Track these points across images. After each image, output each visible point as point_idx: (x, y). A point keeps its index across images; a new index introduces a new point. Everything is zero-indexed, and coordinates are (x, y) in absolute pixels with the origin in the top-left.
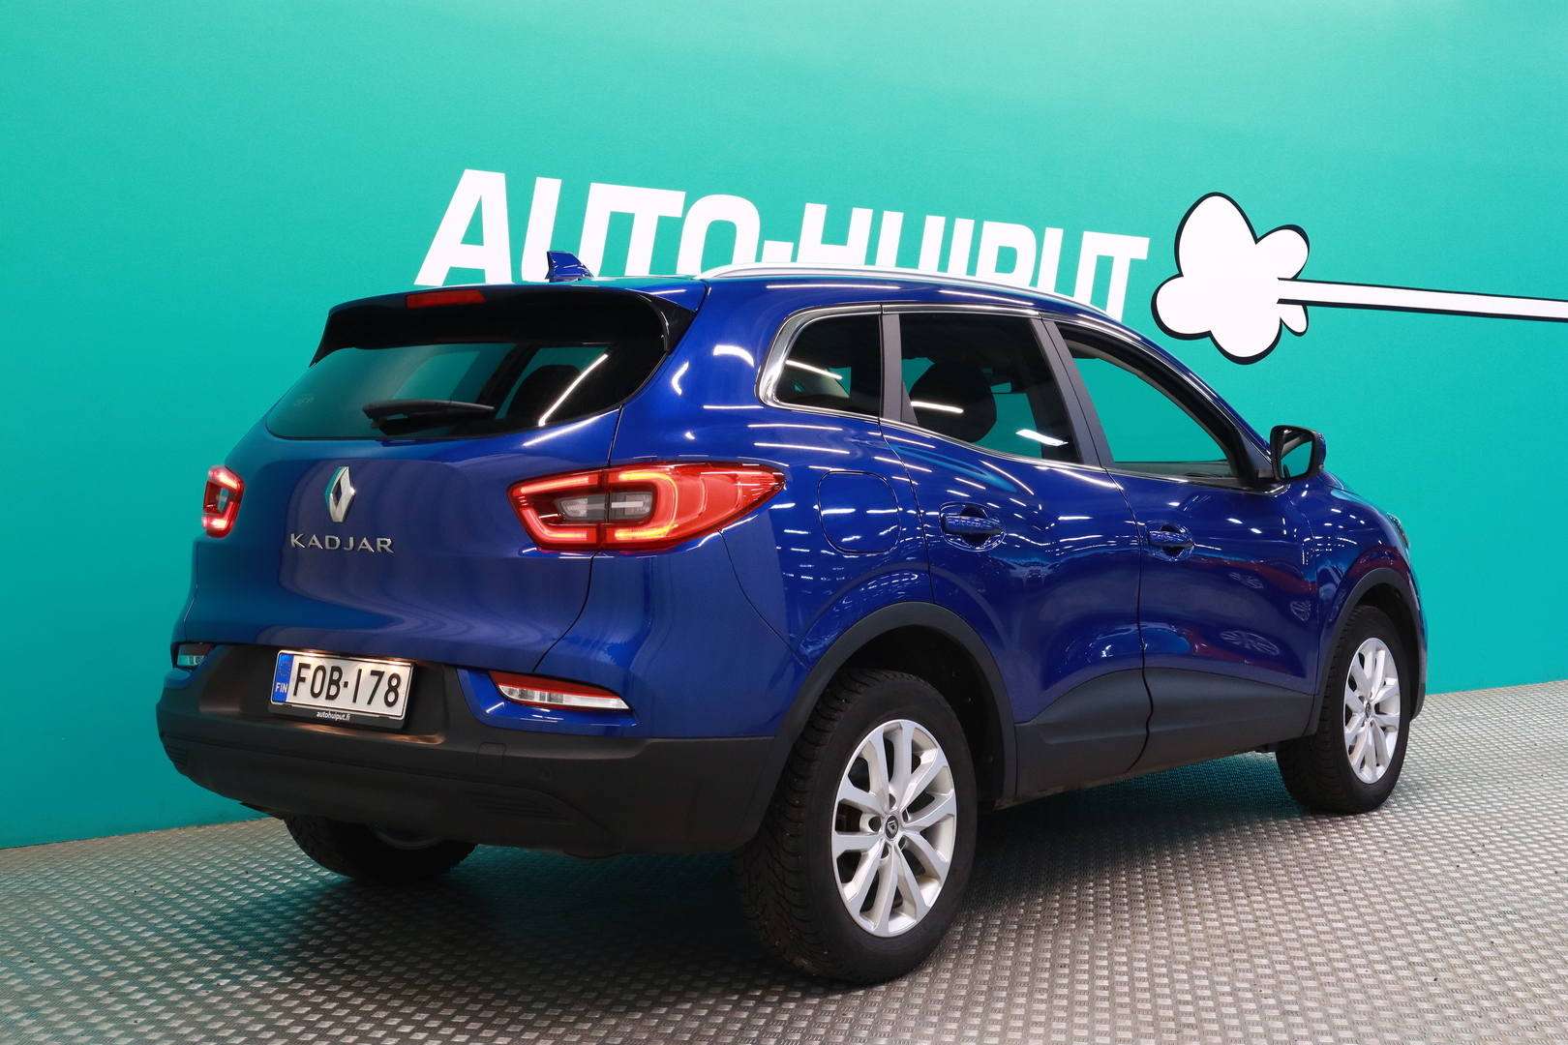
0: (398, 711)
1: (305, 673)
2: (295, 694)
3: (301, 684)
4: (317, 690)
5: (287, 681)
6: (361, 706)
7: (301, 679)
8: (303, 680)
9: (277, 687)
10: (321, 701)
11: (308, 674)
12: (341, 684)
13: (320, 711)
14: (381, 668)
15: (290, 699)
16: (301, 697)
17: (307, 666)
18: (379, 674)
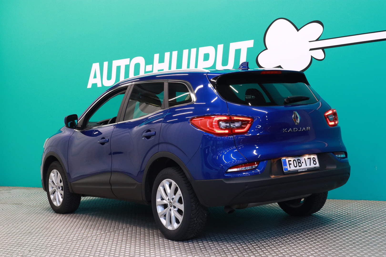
0: (318, 165)
1: (290, 162)
2: (290, 168)
3: (290, 165)
4: (296, 165)
5: (286, 165)
6: (308, 166)
7: (290, 164)
8: (291, 164)
9: (284, 167)
10: (298, 168)
11: (292, 162)
12: (301, 163)
13: (299, 170)
14: (310, 157)
15: (289, 169)
16: (292, 168)
17: (291, 161)
18: (310, 158)
